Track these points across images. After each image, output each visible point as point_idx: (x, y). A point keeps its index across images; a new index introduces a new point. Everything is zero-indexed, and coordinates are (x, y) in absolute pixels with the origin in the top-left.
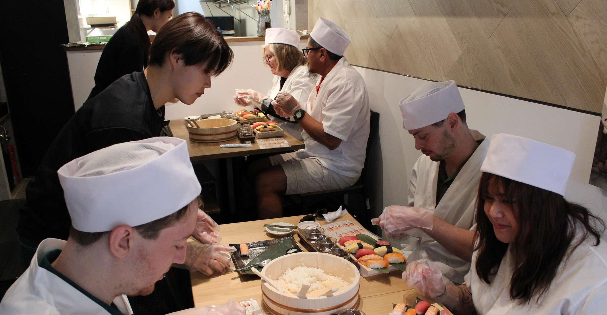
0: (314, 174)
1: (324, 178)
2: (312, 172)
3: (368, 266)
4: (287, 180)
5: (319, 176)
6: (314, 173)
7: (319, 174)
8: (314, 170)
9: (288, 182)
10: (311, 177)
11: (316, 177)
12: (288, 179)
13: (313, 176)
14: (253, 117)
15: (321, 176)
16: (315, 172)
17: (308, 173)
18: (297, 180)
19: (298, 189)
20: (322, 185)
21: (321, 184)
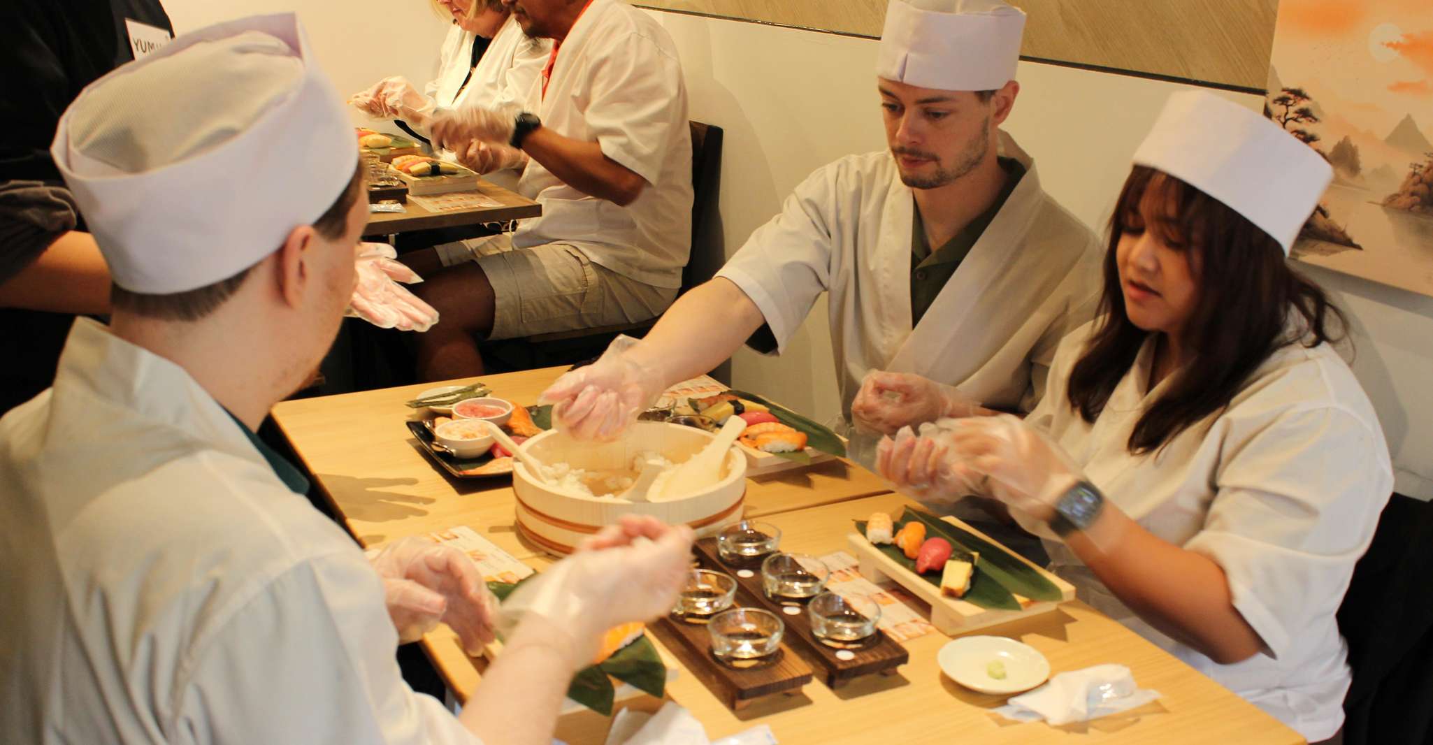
0: (563, 284)
1: (587, 295)
2: (558, 279)
3: (759, 447)
4: (495, 297)
5: (574, 289)
6: (564, 280)
7: (575, 282)
8: (562, 274)
9: (498, 303)
10: (554, 291)
11: (568, 291)
12: (497, 296)
13: (561, 288)
14: (385, 141)
15: (580, 288)
16: (566, 277)
17: (548, 280)
18: (520, 298)
19: (522, 321)
20: (582, 312)
21: (580, 311)
